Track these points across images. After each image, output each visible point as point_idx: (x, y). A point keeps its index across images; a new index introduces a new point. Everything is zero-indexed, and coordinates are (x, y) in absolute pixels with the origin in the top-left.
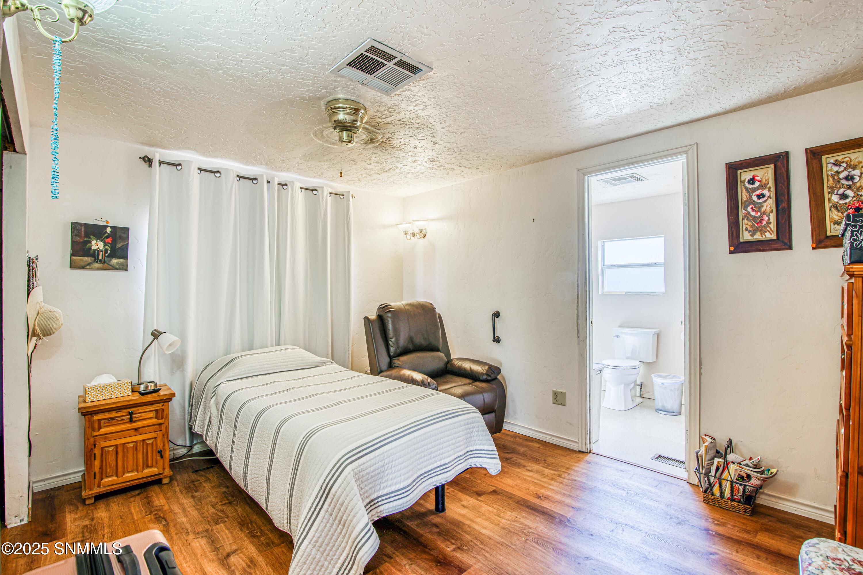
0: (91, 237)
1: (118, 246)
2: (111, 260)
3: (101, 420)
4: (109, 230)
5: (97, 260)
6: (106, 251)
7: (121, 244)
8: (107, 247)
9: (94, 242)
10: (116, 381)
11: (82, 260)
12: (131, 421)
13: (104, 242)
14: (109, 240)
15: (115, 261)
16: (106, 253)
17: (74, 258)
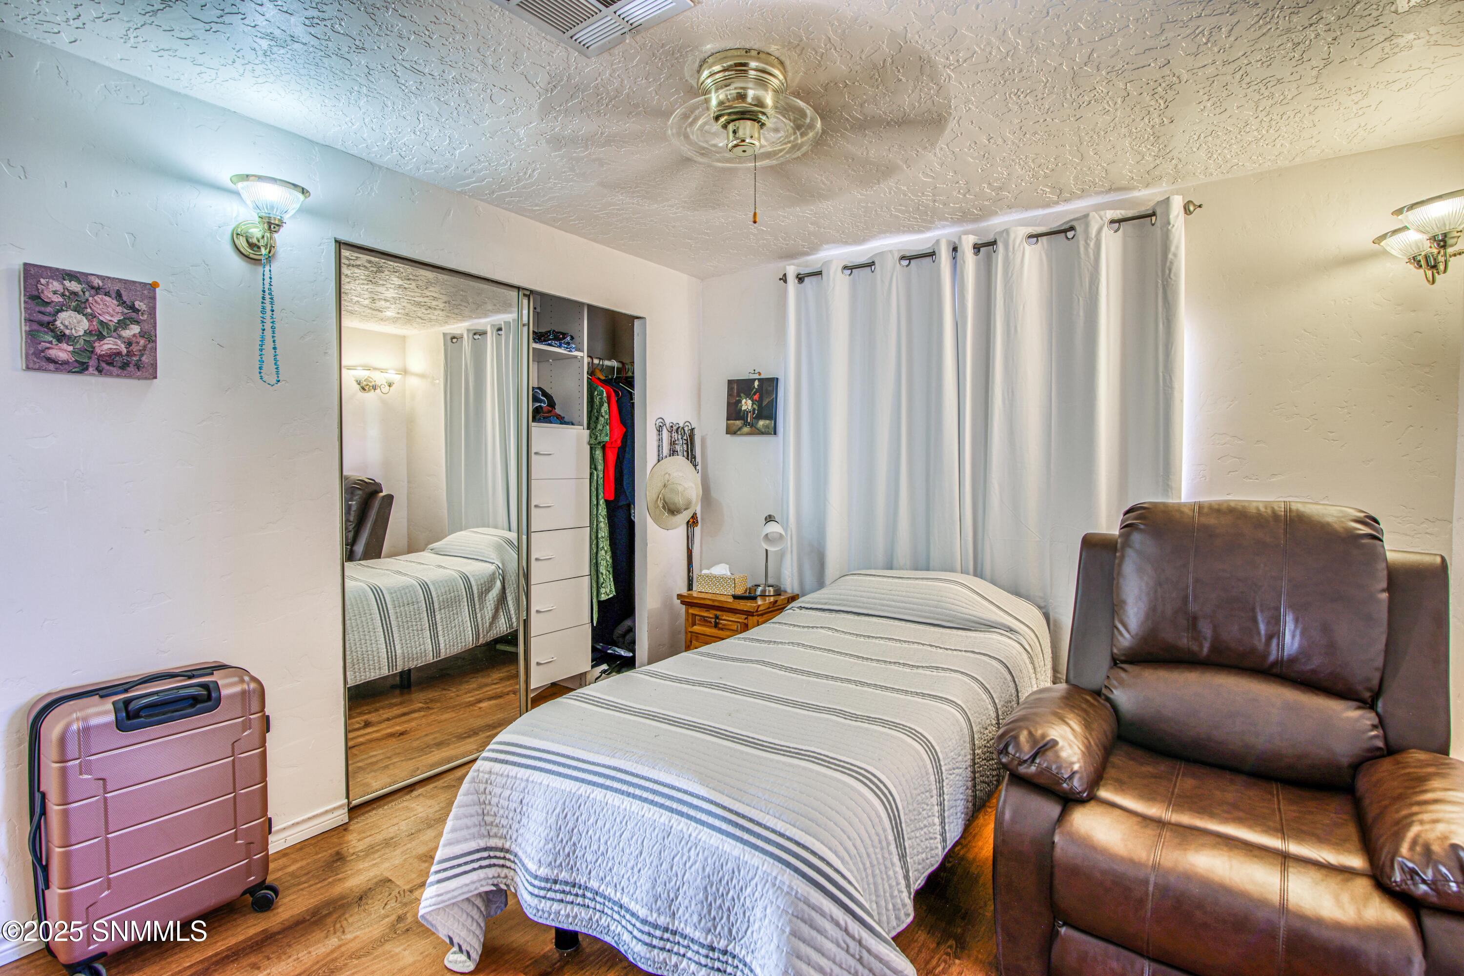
0: (742, 395)
1: (765, 403)
2: (758, 423)
3: (696, 615)
4: (756, 383)
5: (746, 424)
6: (754, 410)
7: (767, 401)
8: (755, 406)
9: (744, 401)
10: (729, 574)
11: (734, 424)
12: (716, 625)
13: (752, 401)
14: (756, 397)
15: (761, 423)
16: (754, 414)
17: (729, 422)
